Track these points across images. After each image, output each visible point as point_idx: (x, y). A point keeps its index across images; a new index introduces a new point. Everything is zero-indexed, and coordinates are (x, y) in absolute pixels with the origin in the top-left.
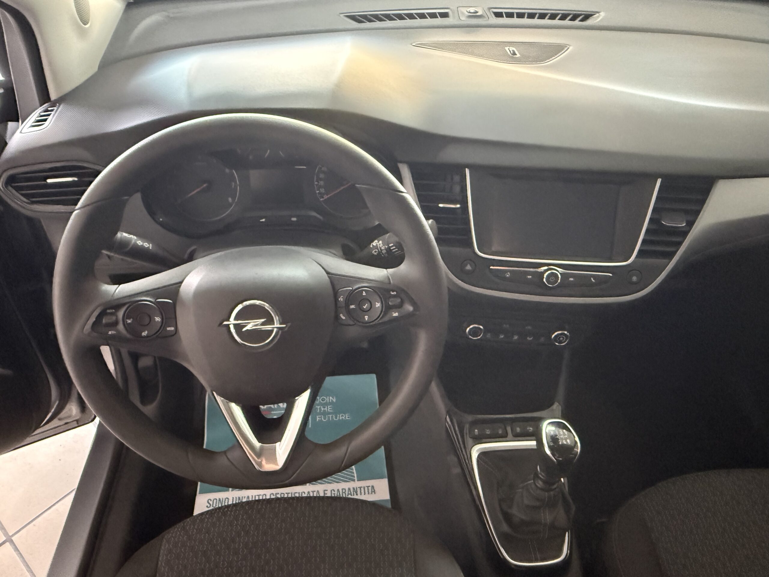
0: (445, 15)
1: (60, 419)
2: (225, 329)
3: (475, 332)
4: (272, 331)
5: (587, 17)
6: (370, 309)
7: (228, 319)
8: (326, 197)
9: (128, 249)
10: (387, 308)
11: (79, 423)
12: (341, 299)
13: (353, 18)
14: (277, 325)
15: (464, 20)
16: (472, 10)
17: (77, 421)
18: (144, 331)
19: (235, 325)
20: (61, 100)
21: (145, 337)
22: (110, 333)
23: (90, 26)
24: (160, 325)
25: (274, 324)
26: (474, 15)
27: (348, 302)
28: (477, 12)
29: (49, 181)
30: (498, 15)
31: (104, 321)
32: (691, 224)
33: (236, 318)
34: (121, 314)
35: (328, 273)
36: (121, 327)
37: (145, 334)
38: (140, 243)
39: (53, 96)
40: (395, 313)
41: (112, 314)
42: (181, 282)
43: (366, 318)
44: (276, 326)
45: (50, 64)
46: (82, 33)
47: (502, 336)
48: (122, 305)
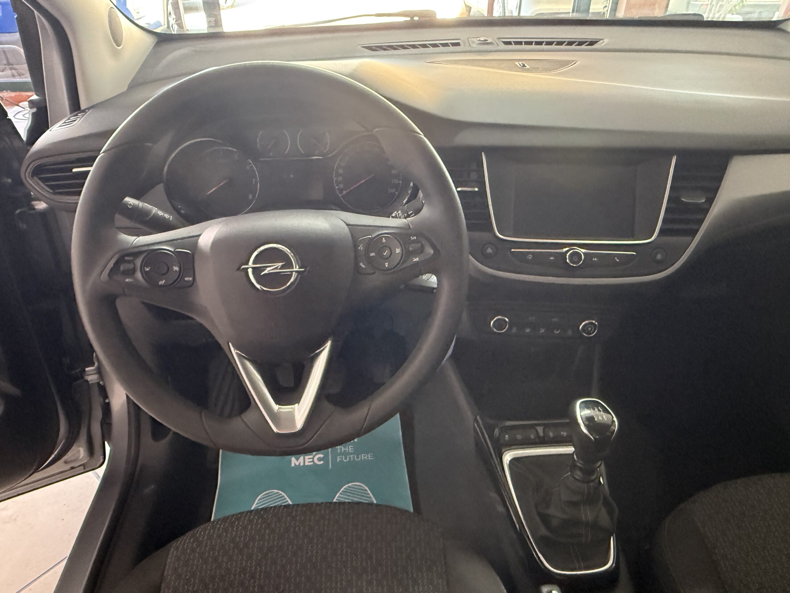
0: (458, 44)
1: (66, 462)
2: (243, 273)
3: (500, 324)
4: (291, 276)
5: (592, 43)
6: (390, 256)
7: (247, 263)
8: (344, 192)
9: (148, 218)
10: (407, 254)
11: (86, 468)
12: (361, 248)
13: (370, 48)
14: (296, 268)
15: (475, 46)
16: (482, 39)
17: (84, 465)
18: (162, 280)
19: (253, 268)
20: (92, 107)
21: (162, 286)
22: (127, 280)
23: (122, 48)
24: (178, 274)
25: (293, 268)
26: (485, 43)
27: (368, 250)
28: (486, 40)
29: (75, 170)
30: (507, 43)
31: (122, 268)
32: (710, 200)
33: (254, 262)
34: (139, 262)
35: (348, 225)
36: (139, 275)
37: (162, 283)
38: (160, 213)
39: (83, 106)
40: (416, 258)
41: (129, 262)
42: (199, 236)
43: (387, 265)
44: (295, 269)
45: (83, 74)
46: (116, 54)
47: (528, 330)
48: (141, 253)
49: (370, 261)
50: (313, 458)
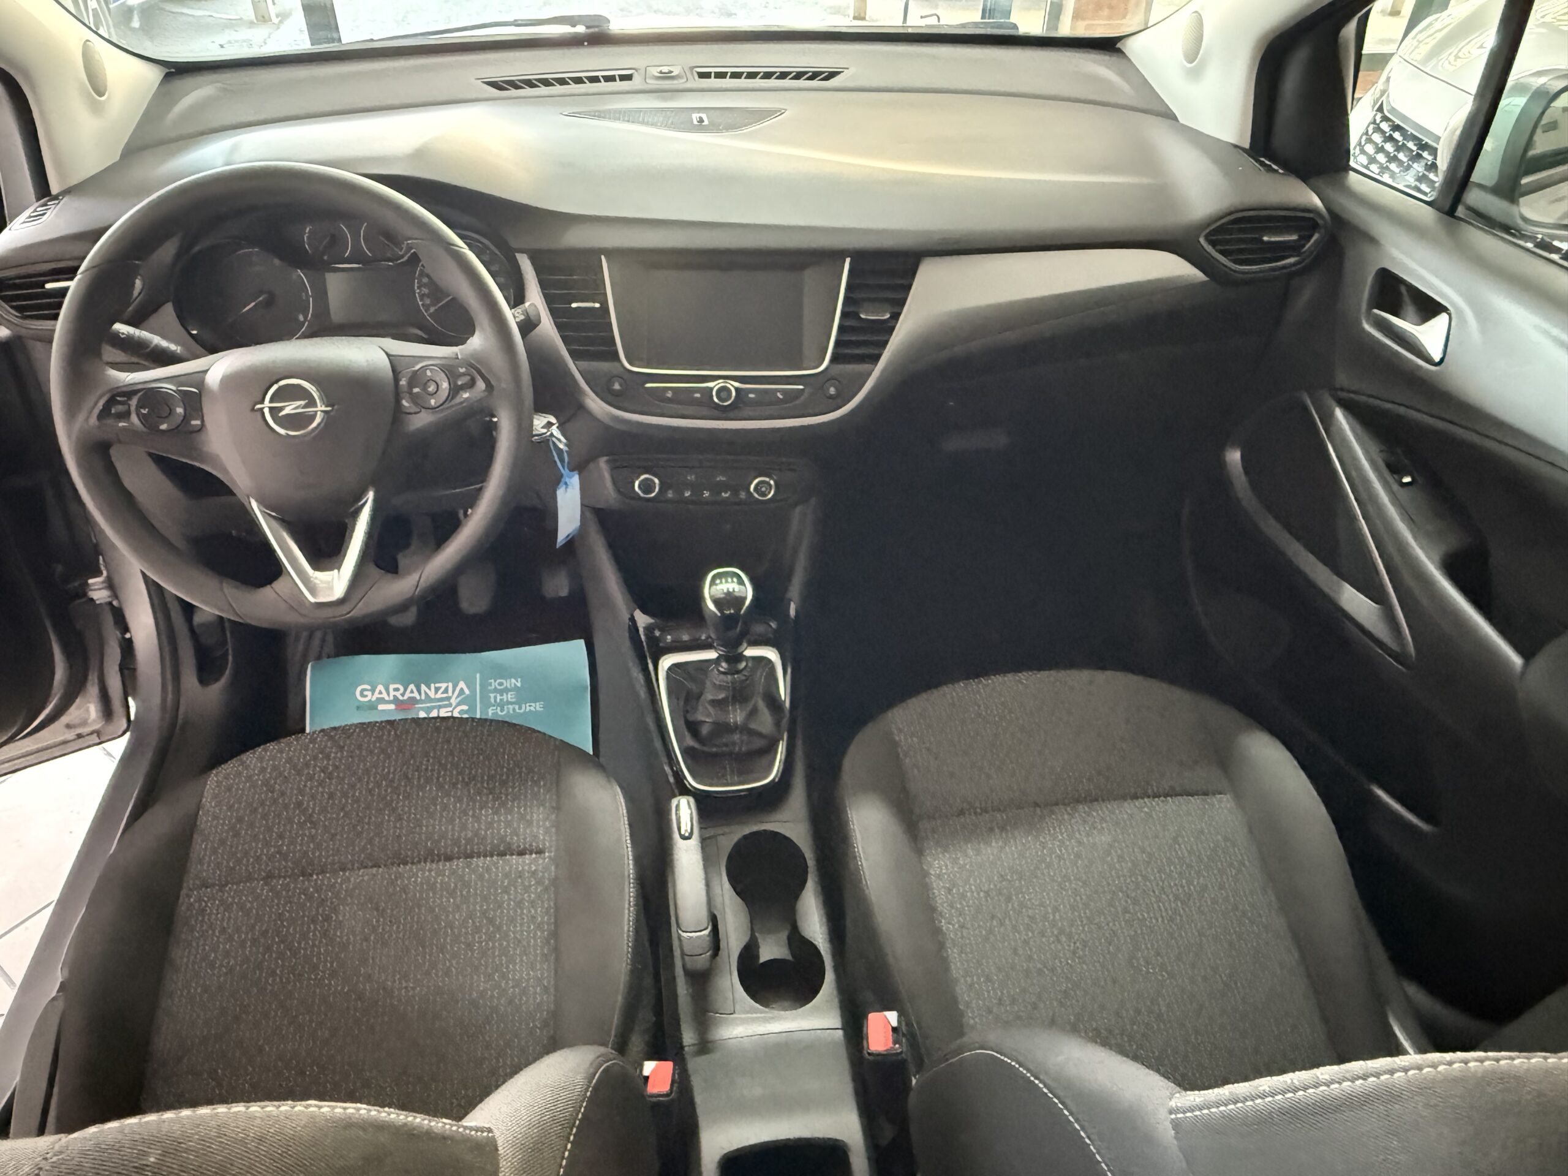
0: (628, 78)
1: (68, 726)
2: (259, 414)
3: (647, 487)
4: (315, 416)
5: (832, 75)
6: (436, 393)
7: (262, 401)
9: (149, 349)
10: (455, 390)
11: (100, 738)
12: (403, 382)
13: (494, 85)
14: (321, 407)
15: (653, 84)
16: (665, 69)
17: (98, 733)
18: (163, 423)
19: (271, 409)
20: (67, 192)
21: (163, 431)
22: (121, 424)
23: (109, 98)
24: (181, 418)
25: (316, 407)
26: (667, 76)
27: (412, 383)
28: (671, 72)
29: (49, 286)
30: (704, 75)
31: (113, 411)
32: (896, 316)
33: (271, 401)
34: (134, 402)
35: (388, 355)
36: (134, 418)
37: (164, 427)
38: (164, 344)
39: (55, 189)
40: (465, 394)
41: (120, 403)
42: (206, 371)
43: (433, 402)
44: (319, 408)
45: (51, 143)
46: (96, 109)
47: (687, 494)
48: (135, 392)
49: (414, 399)
50: (452, 712)
